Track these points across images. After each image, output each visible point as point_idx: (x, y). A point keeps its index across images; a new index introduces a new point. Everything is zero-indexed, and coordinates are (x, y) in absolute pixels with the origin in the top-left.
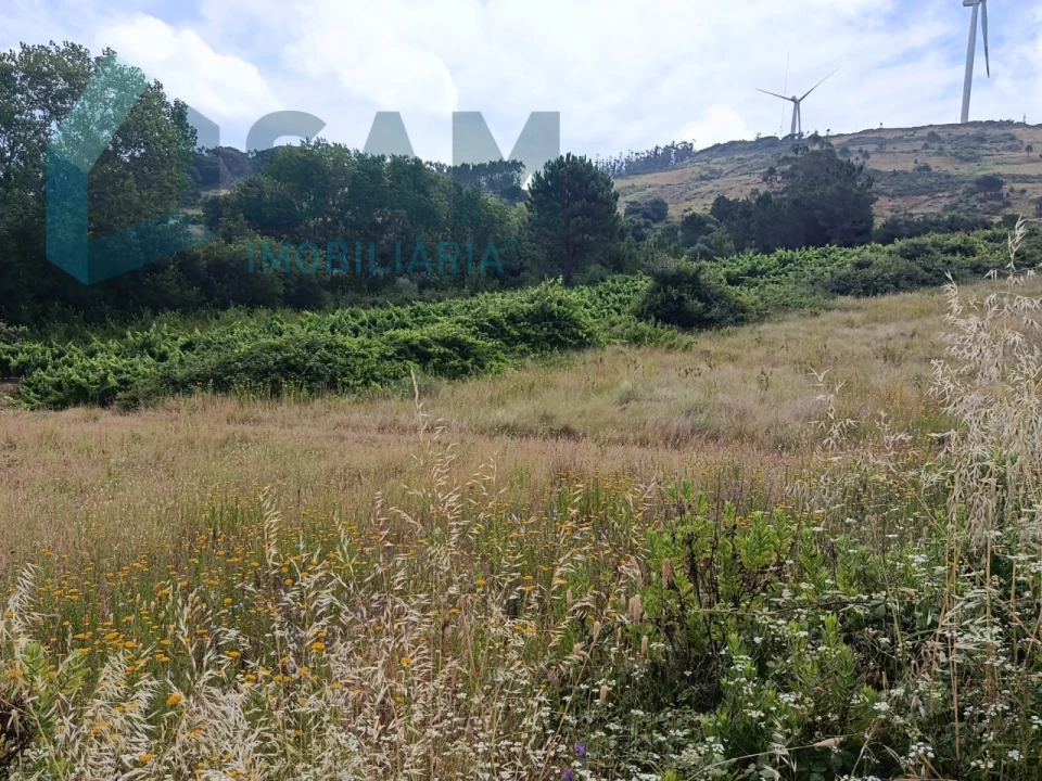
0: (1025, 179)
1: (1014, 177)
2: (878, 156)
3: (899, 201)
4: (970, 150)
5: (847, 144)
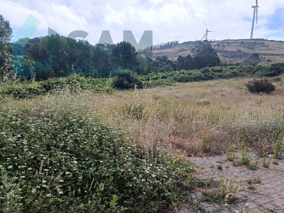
0: (265, 54)
1: (263, 54)
2: (227, 47)
3: (232, 59)
4: (252, 46)
5: (219, 43)
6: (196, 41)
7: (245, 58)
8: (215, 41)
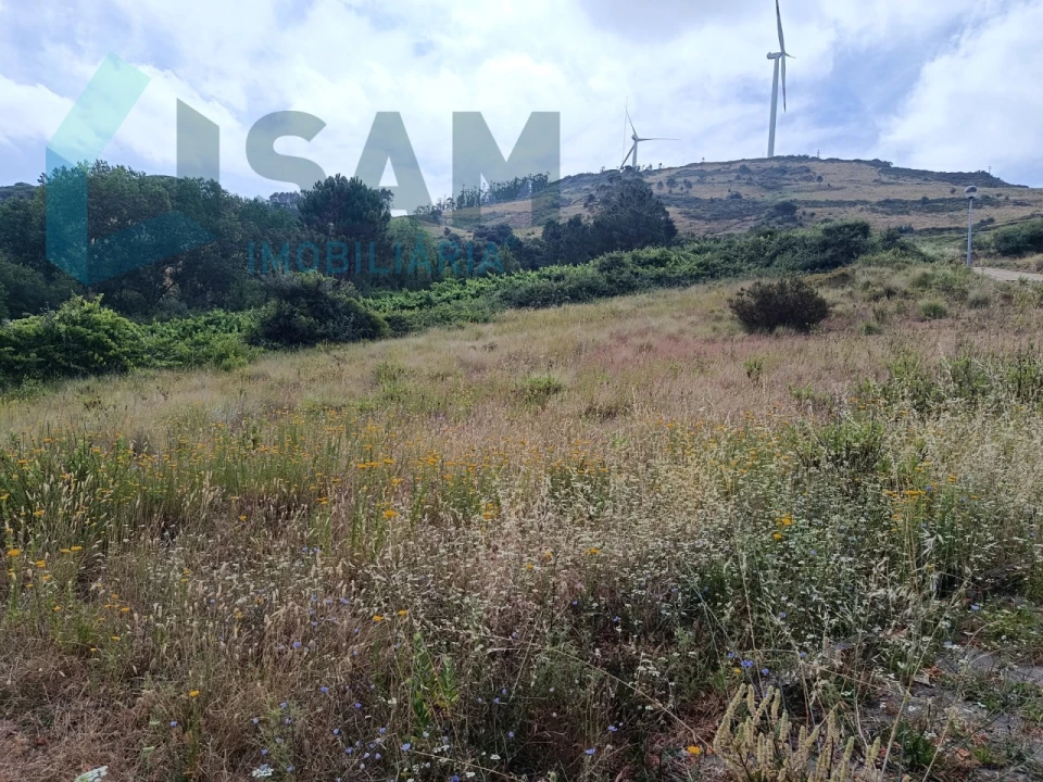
0: (815, 204)
1: (807, 203)
2: (699, 186)
3: (714, 225)
4: (774, 180)
5: (674, 176)
6: (603, 173)
7: (753, 217)
8: (660, 171)
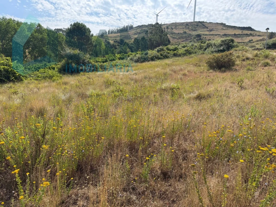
0: (206, 35)
1: (204, 34)
2: (175, 29)
3: (179, 40)
4: (195, 28)
5: (168, 26)
8: (164, 25)
